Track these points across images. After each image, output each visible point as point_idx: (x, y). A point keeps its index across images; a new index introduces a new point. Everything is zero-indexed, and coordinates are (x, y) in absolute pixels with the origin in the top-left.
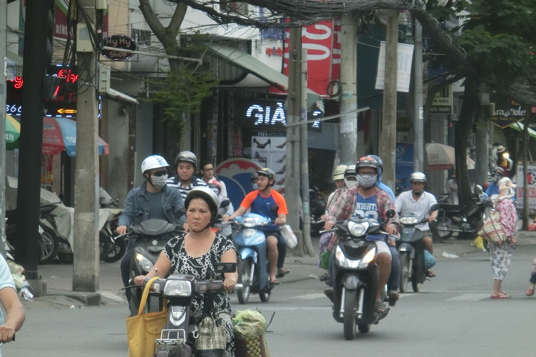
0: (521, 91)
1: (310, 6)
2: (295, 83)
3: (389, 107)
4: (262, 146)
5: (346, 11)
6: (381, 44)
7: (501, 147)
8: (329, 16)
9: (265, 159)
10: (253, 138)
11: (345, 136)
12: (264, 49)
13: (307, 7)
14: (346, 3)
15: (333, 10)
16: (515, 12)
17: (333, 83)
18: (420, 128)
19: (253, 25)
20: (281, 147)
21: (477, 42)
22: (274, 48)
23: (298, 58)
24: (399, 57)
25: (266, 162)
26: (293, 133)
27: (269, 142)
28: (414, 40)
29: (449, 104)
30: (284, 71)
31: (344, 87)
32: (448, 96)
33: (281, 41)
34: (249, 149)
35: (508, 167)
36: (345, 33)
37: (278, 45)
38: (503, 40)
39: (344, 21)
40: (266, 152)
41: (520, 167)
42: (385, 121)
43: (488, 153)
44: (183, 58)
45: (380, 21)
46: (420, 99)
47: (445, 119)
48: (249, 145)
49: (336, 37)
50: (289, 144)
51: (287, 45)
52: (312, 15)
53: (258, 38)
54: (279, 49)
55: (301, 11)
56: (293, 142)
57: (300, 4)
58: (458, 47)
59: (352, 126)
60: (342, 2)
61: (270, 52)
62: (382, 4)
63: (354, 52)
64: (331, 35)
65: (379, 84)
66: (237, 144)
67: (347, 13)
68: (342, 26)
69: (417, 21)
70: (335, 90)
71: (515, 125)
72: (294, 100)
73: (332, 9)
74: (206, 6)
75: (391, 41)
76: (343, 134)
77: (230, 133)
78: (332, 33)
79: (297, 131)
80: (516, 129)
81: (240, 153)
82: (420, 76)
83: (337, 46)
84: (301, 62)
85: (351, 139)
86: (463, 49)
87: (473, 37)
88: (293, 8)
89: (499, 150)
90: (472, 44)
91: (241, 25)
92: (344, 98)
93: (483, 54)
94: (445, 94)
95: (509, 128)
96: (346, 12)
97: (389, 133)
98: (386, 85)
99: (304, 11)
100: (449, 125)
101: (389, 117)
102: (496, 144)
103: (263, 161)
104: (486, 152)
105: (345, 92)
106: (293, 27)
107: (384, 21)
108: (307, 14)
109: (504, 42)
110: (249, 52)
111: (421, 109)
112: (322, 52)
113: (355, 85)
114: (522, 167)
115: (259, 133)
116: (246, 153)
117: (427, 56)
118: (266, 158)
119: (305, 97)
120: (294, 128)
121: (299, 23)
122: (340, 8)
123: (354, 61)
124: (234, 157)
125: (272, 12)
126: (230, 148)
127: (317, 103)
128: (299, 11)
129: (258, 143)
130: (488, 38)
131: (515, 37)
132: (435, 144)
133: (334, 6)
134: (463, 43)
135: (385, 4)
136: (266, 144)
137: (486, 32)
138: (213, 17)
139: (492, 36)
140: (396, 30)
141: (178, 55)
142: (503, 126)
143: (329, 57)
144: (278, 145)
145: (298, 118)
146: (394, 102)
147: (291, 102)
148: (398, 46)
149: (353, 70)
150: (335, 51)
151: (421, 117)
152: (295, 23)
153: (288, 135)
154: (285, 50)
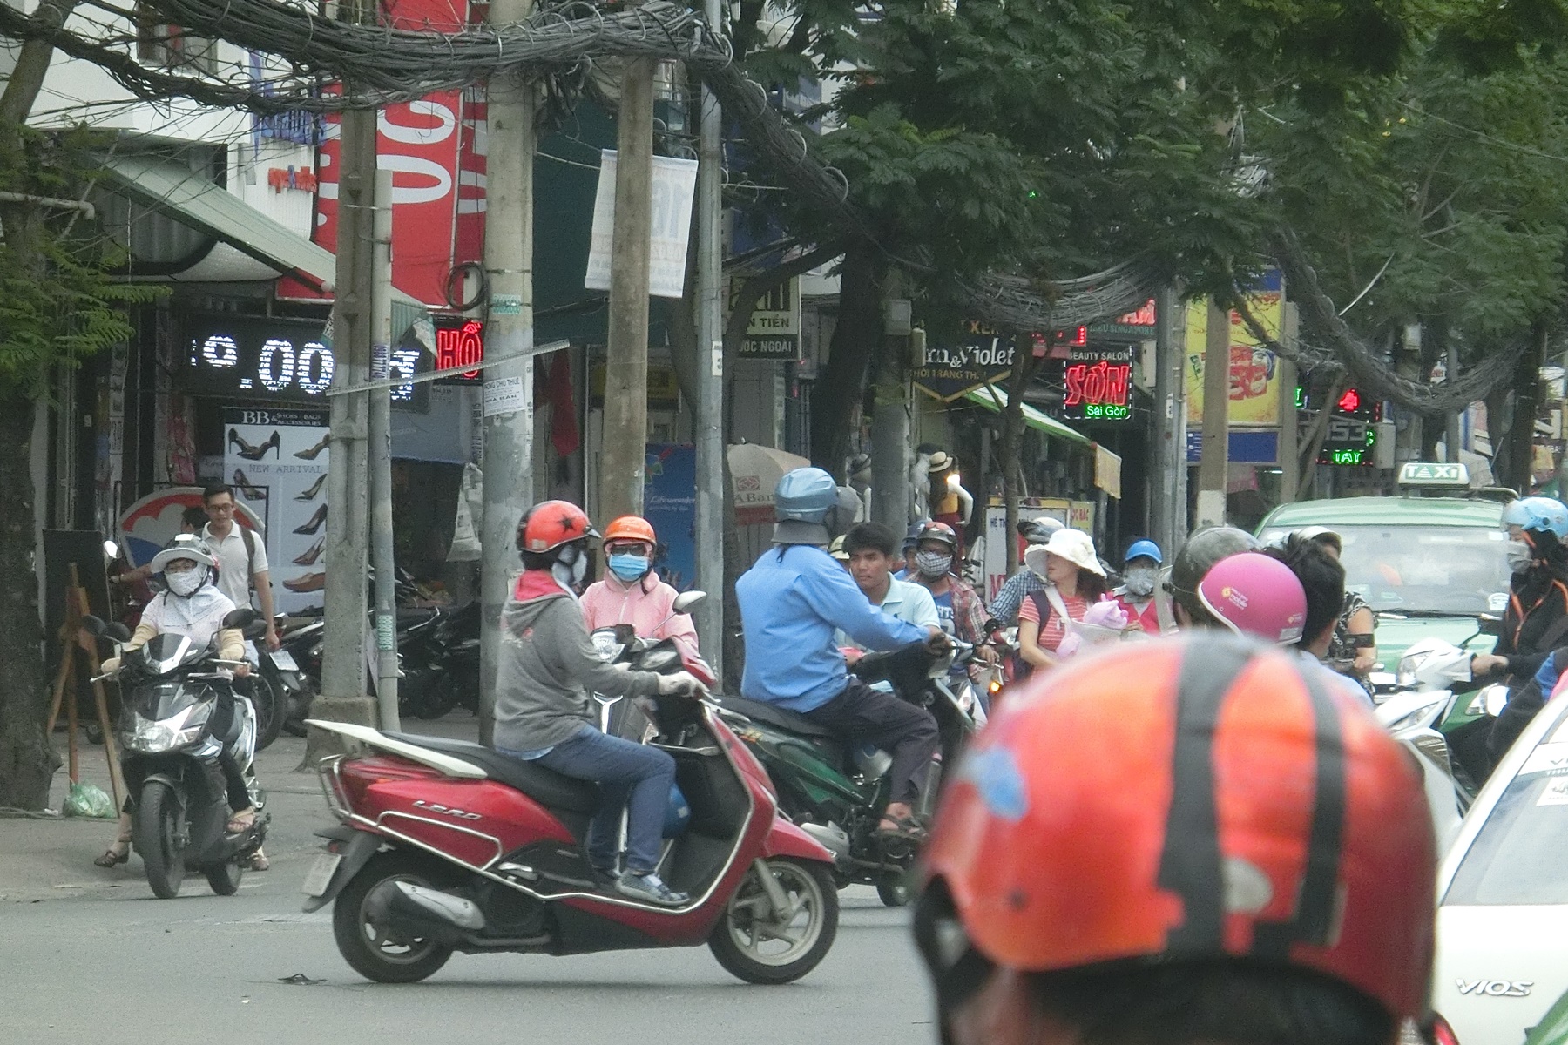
0: (1007, 295)
1: (403, 49)
2: (357, 274)
3: (627, 341)
4: (256, 454)
5: (506, 62)
6: (603, 156)
7: (940, 456)
8: (456, 78)
9: (263, 491)
10: (228, 427)
11: (497, 423)
12: (262, 172)
13: (396, 53)
14: (506, 41)
15: (470, 62)
16: (990, 66)
17: (462, 271)
18: (713, 401)
19: (241, 103)
20: (311, 455)
21: (878, 152)
22: (291, 169)
23: (364, 198)
24: (656, 196)
25: (267, 498)
26: (351, 416)
27: (275, 440)
28: (696, 145)
29: (791, 331)
30: (317, 235)
31: (495, 280)
32: (787, 308)
33: (310, 150)
34: (217, 460)
35: (961, 512)
36: (499, 126)
37: (303, 159)
38: (954, 145)
39: (497, 92)
40: (266, 468)
41: (995, 513)
42: (612, 381)
43: (905, 475)
44: (39, 198)
45: (598, 90)
46: (713, 318)
47: (779, 375)
48: (220, 451)
49: (468, 135)
50: (339, 449)
51: (326, 160)
52: (410, 75)
53: (247, 139)
54: (305, 170)
55: (379, 65)
56: (349, 443)
57: (376, 43)
58: (823, 165)
59: (520, 396)
60: (492, 38)
61: (278, 180)
62: (609, 43)
63: (525, 181)
64: (455, 131)
65: (597, 274)
66: (180, 445)
67: (509, 68)
68: (490, 106)
69: (705, 90)
70: (470, 290)
71: (982, 393)
72: (352, 319)
73: (464, 59)
74: (108, 48)
75: (631, 150)
76: (492, 417)
77: (161, 416)
78: (456, 125)
79: (362, 408)
80: (985, 404)
81: (188, 472)
82: (714, 248)
83: (475, 163)
84: (373, 210)
85: (516, 432)
86: (840, 172)
87: (867, 138)
88: (358, 55)
89: (933, 465)
90: (865, 158)
91: (207, 105)
92: (496, 314)
93: (896, 188)
94: (780, 302)
95: (963, 401)
96: (506, 66)
97: (624, 415)
98: (617, 276)
99: (388, 63)
100: (789, 392)
101: (626, 370)
102: (925, 449)
103: (258, 496)
104: (900, 471)
105: (497, 297)
106: (355, 109)
107: (610, 92)
108: (396, 72)
109: (957, 154)
110: (221, 181)
111: (717, 348)
112: (430, 181)
113: (529, 276)
114: (1002, 513)
115: (246, 414)
116: (206, 471)
117: (733, 192)
118: (267, 488)
119: (384, 310)
120: (351, 399)
121: (370, 96)
122: (488, 55)
123: (524, 208)
124: (171, 484)
125: (296, 68)
126: (160, 456)
127: (415, 326)
128: (374, 64)
129: (241, 444)
130: (909, 140)
131: (992, 139)
132: (750, 446)
133: (470, 51)
134: (839, 155)
135: (617, 43)
136: (266, 447)
137: (906, 123)
138: (128, 81)
139: (921, 134)
140: (647, 116)
141: (26, 191)
142: (947, 396)
143: (451, 193)
144: (302, 449)
145: (364, 372)
146: (641, 326)
147: (345, 325)
148: (654, 163)
149: (524, 233)
150: (469, 178)
151: (717, 371)
152: (360, 97)
153: (334, 422)
154: (321, 175)
